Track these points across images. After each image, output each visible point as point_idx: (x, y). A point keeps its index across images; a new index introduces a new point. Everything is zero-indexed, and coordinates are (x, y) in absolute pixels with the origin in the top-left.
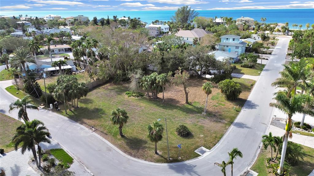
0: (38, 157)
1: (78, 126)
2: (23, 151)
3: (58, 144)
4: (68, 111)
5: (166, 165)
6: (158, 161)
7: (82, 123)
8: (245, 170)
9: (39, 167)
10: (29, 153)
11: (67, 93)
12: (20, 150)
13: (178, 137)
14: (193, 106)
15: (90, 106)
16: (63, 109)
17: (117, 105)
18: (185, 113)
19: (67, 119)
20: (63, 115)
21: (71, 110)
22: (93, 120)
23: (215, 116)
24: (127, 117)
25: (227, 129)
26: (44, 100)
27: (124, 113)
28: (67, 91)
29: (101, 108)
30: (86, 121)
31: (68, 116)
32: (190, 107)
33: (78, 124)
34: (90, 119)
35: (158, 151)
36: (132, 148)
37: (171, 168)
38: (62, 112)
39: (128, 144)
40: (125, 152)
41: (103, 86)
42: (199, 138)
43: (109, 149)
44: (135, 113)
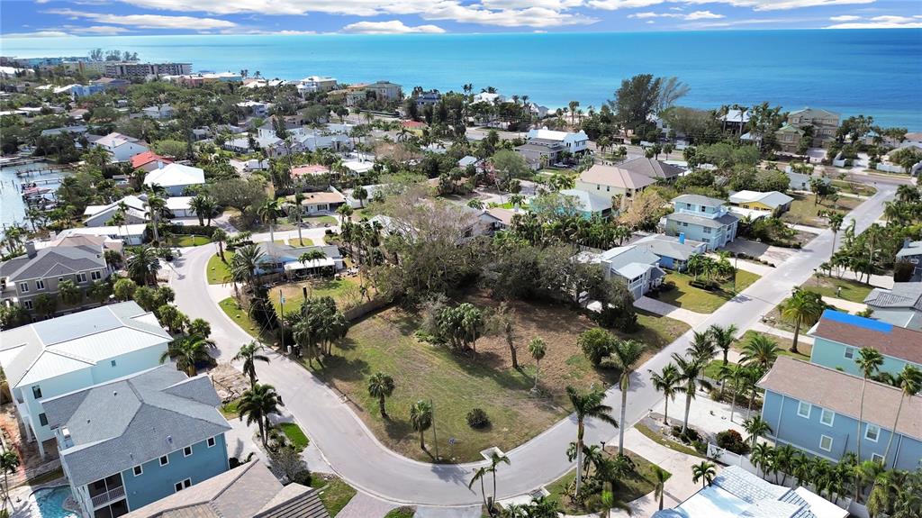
0: (265, 432)
1: (324, 390)
2: (249, 423)
3: (293, 417)
4: (314, 360)
5: (430, 465)
6: (421, 459)
7: (331, 386)
8: (537, 488)
9: (265, 445)
10: (255, 426)
11: (313, 333)
12: (246, 417)
13: (468, 426)
14: (523, 374)
15: (350, 356)
16: (307, 357)
17: (394, 356)
18: (500, 386)
19: (310, 375)
20: (305, 367)
21: (318, 360)
22: (349, 383)
23: (550, 397)
24: (392, 388)
25: (553, 424)
26: (279, 337)
27: (389, 381)
28: (314, 330)
29: (366, 360)
30: (337, 382)
31: (312, 370)
32: (517, 375)
33: (325, 387)
34: (345, 380)
35: (426, 446)
36: (391, 436)
37: (435, 470)
38: (304, 362)
39: (388, 429)
40: (380, 440)
41: (382, 313)
42: (499, 432)
43: (360, 433)
44: (418, 376)
